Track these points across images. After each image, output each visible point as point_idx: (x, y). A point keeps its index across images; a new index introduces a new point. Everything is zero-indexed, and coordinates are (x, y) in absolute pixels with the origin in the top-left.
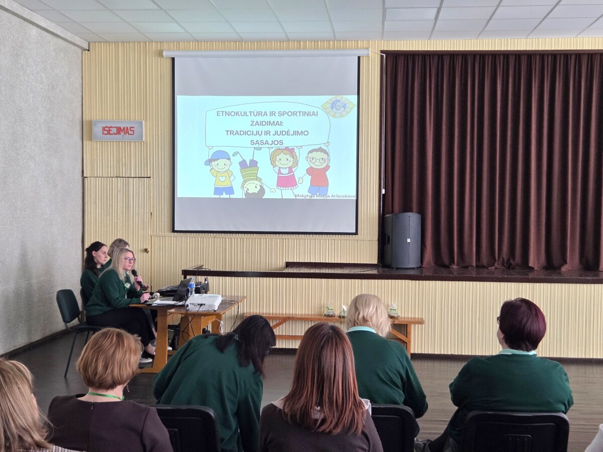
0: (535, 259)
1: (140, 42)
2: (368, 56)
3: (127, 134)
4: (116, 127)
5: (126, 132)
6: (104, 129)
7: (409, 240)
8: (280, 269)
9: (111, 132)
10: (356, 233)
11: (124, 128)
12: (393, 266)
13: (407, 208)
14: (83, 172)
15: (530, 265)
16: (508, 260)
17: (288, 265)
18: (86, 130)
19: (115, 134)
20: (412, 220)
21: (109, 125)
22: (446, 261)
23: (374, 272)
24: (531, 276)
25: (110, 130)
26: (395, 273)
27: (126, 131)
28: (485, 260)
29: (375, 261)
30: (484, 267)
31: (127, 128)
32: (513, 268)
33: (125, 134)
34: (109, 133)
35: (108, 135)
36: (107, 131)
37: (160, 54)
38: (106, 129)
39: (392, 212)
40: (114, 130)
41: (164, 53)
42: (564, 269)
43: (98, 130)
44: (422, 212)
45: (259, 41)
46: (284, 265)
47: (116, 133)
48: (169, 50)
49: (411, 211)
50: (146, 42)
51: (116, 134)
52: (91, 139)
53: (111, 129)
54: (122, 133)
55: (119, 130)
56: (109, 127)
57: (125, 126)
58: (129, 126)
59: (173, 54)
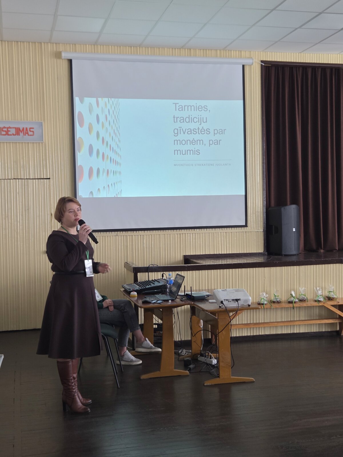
1: (35, 43)
2: (251, 65)
3: (27, 134)
4: (15, 128)
5: (26, 133)
6: (2, 130)
7: (294, 230)
8: (178, 262)
9: (10, 133)
10: (246, 226)
11: (23, 129)
12: (283, 253)
17: (187, 259)
19: (13, 135)
21: (7, 126)
25: (8, 131)
27: (25, 131)
29: (261, 250)
31: (27, 129)
33: (24, 135)
34: (7, 134)
35: (7, 136)
36: (5, 131)
37: (58, 55)
38: (4, 129)
40: (13, 131)
41: (64, 55)
46: (182, 259)
47: (14, 133)
48: (65, 51)
50: (41, 43)
51: (15, 135)
53: (9, 129)
54: (22, 134)
55: (18, 131)
56: (8, 128)
57: (25, 127)
58: (28, 127)
59: (69, 56)
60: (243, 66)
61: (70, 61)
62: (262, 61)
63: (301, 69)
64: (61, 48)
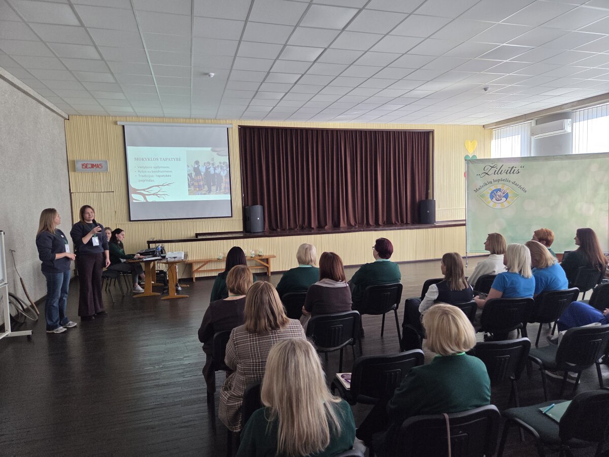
0: (314, 224)
1: (102, 116)
2: (232, 128)
4: (91, 164)
6: (83, 165)
7: (258, 219)
8: (192, 237)
10: (232, 217)
12: (252, 231)
13: (255, 203)
14: (70, 190)
15: (312, 227)
16: (302, 225)
17: (197, 235)
18: (71, 166)
20: (258, 209)
21: (86, 163)
22: (275, 228)
23: (242, 235)
24: (313, 231)
26: (253, 235)
27: (97, 166)
28: (292, 225)
29: (241, 230)
30: (292, 229)
32: (305, 229)
33: (97, 168)
34: (86, 167)
35: (86, 169)
36: (85, 166)
37: (116, 123)
39: (248, 206)
40: (90, 166)
41: (118, 123)
42: (326, 228)
43: (79, 166)
44: (262, 204)
45: (173, 118)
46: (194, 235)
48: (121, 121)
49: (257, 204)
50: (106, 116)
51: (91, 168)
52: (74, 170)
53: (87, 165)
54: (95, 167)
55: (93, 166)
57: (97, 163)
58: (99, 163)
59: (123, 123)
60: (228, 129)
61: (123, 126)
62: (239, 126)
63: (264, 130)
64: (118, 119)
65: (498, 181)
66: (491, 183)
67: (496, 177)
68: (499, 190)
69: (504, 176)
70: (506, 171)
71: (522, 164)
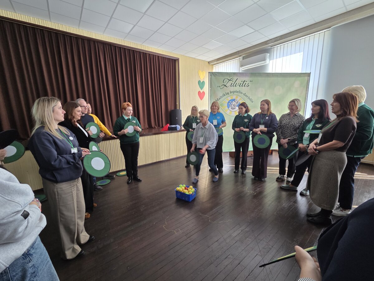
65: (234, 92)
66: (228, 94)
67: (233, 89)
68: (234, 100)
69: (237, 88)
70: (239, 85)
71: (251, 79)
